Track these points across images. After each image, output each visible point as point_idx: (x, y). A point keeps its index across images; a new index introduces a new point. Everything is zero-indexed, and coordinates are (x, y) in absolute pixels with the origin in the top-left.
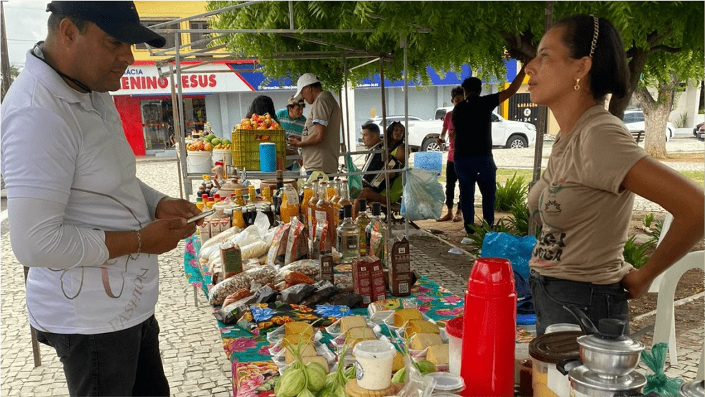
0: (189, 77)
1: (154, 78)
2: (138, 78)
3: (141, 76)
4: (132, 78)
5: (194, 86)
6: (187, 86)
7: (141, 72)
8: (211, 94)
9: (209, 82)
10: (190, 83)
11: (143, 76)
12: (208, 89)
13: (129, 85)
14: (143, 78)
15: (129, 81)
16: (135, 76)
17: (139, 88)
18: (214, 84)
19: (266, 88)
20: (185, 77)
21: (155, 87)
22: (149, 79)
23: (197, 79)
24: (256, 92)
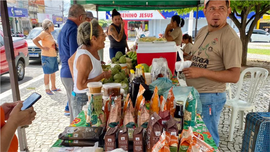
0: (144, 14)
2: (128, 14)
3: (128, 13)
4: (126, 14)
5: (146, 17)
8: (151, 20)
9: (150, 16)
10: (144, 16)
12: (150, 18)
13: (125, 16)
15: (125, 15)
16: (127, 13)
17: (128, 17)
18: (152, 16)
19: (169, 18)
20: (143, 14)
21: (133, 17)
22: (131, 14)
23: (147, 15)
24: (166, 19)
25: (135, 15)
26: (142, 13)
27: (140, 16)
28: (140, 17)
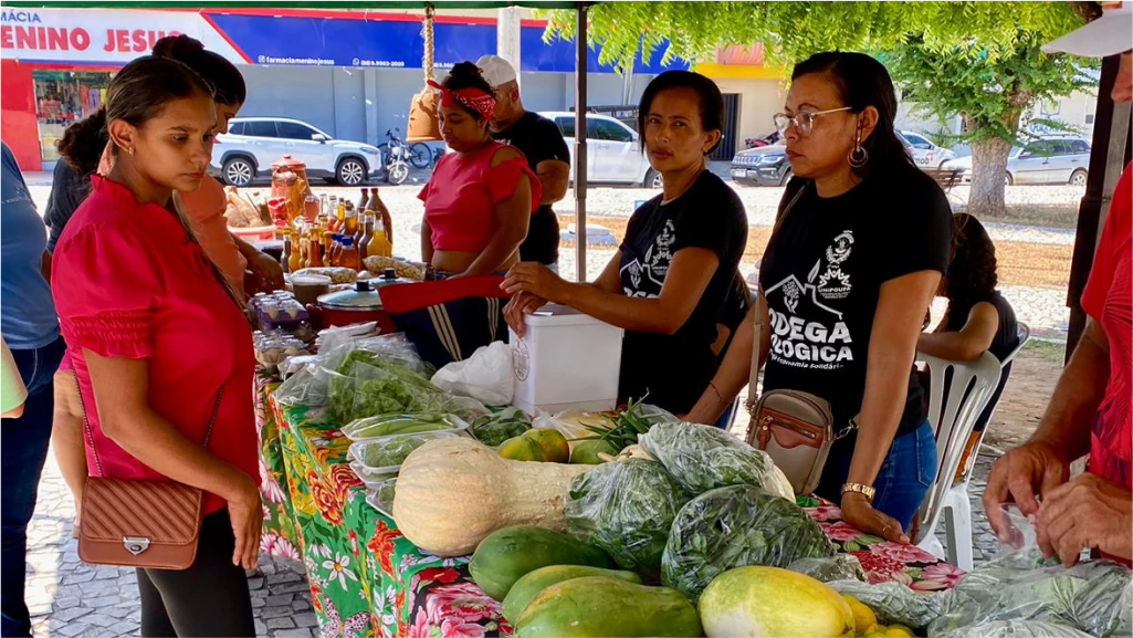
0: (131, 33)
1: (64, 31)
2: (32, 29)
3: (36, 25)
4: (19, 30)
6: (128, 49)
7: (36, 17)
10: (131, 43)
11: (41, 26)
13: (14, 41)
14: (41, 30)
15: (13, 33)
16: (26, 26)
19: (272, 60)
20: (122, 34)
21: (64, 47)
22: (52, 31)
23: (146, 38)
24: (254, 65)
25: (80, 39)
26: (116, 28)
27: (106, 42)
28: (109, 48)
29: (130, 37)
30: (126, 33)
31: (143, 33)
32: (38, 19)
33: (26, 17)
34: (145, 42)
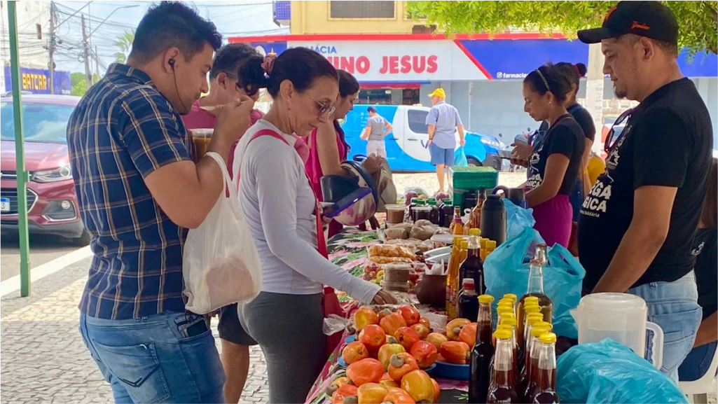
0: (400, 59)
1: (352, 59)
3: (333, 55)
5: (405, 71)
6: (396, 71)
7: (334, 50)
8: (428, 82)
9: (427, 66)
10: (400, 66)
11: (337, 55)
12: (424, 76)
14: (336, 59)
18: (433, 68)
19: (508, 76)
20: (394, 59)
23: (411, 62)
24: (493, 80)
25: (363, 65)
26: (389, 55)
27: (381, 66)
28: (383, 71)
29: (399, 62)
30: (397, 58)
31: (408, 58)
32: (335, 51)
33: (327, 50)
34: (409, 65)
